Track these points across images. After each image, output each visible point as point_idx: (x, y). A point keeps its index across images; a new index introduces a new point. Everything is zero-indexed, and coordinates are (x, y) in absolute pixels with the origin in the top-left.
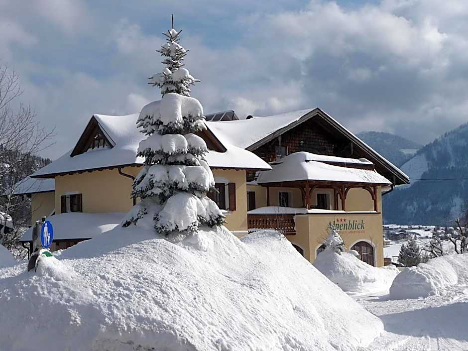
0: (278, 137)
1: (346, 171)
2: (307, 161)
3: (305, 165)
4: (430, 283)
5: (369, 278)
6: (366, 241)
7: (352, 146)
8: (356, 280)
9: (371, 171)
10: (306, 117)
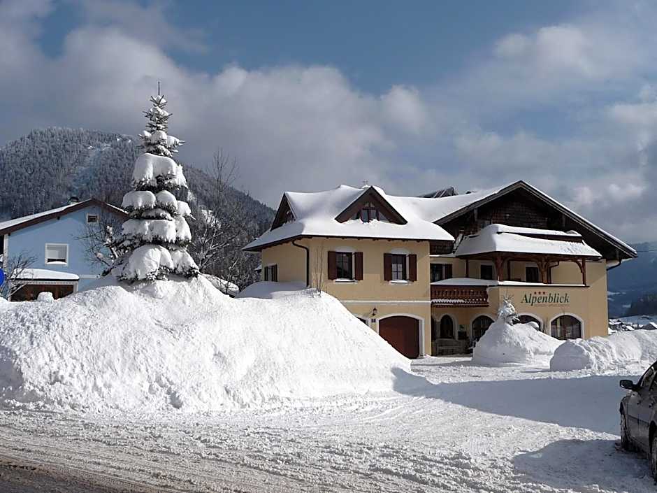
0: (473, 210)
1: (545, 243)
2: (499, 233)
3: (496, 237)
4: (588, 356)
5: (540, 350)
6: (570, 314)
7: (564, 219)
8: (525, 351)
9: (579, 244)
10: (507, 189)
